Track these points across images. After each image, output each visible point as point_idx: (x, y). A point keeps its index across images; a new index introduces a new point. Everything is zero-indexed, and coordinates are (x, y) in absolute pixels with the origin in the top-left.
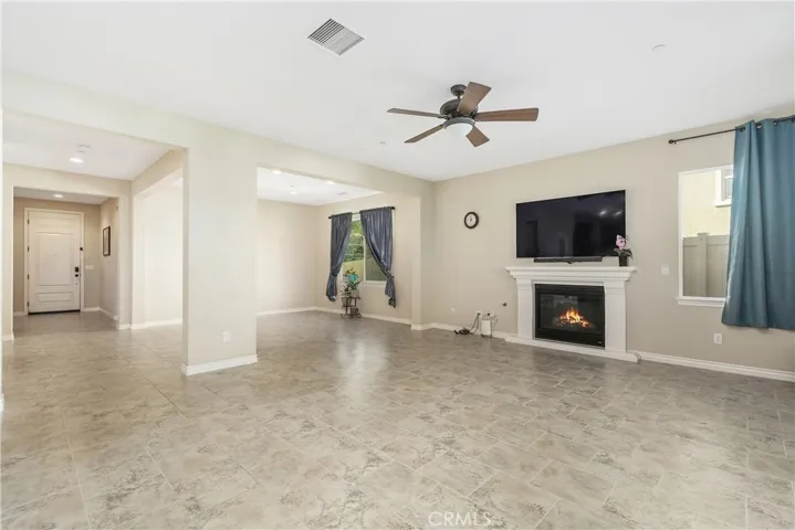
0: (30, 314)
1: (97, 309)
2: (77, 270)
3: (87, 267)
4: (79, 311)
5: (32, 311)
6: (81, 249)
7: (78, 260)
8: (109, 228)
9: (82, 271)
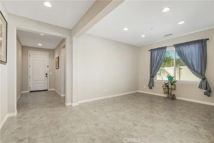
0: (31, 92)
1: (53, 89)
2: (46, 74)
3: (50, 74)
4: (47, 90)
5: (31, 91)
6: (48, 66)
7: (47, 70)
8: (58, 57)
9: (48, 75)
